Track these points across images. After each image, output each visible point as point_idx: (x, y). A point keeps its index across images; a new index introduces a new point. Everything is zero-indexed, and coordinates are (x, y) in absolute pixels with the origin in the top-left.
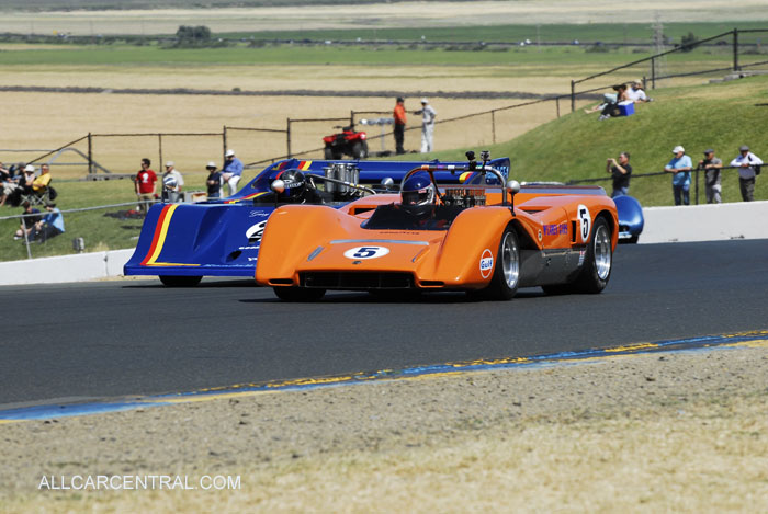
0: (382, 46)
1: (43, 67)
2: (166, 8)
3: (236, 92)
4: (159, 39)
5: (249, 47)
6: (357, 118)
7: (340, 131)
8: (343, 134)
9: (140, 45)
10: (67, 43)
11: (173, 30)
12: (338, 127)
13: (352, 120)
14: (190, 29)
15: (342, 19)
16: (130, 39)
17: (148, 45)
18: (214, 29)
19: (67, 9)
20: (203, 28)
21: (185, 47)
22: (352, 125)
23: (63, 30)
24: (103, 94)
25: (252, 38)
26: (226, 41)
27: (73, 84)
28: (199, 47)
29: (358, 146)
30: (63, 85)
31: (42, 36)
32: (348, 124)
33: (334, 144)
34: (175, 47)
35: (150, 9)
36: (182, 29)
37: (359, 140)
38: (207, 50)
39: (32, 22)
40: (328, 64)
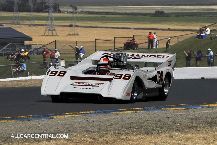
0: (214, 17)
1: (116, 21)
2: (154, 6)
3: (169, 29)
4: (150, 14)
5: (175, 17)
6: (135, 37)
7: (129, 41)
8: (130, 42)
9: (144, 16)
10: (124, 15)
11: (154, 12)
12: (129, 40)
13: (133, 38)
14: (158, 11)
15: (204, 9)
16: (142, 14)
17: (147, 16)
18: (166, 12)
19: (126, 5)
20: (162, 11)
21: (157, 17)
22: (133, 39)
23: (123, 11)
24: (131, 29)
25: (176, 14)
26: (168, 15)
27: (123, 26)
28: (161, 17)
29: (134, 46)
30: (120, 26)
31: (117, 13)
32: (131, 39)
33: (127, 45)
34: (154, 16)
35: (149, 6)
36: (156, 11)
37: (135, 44)
38: (163, 17)
39: (114, 9)
40: (197, 22)
